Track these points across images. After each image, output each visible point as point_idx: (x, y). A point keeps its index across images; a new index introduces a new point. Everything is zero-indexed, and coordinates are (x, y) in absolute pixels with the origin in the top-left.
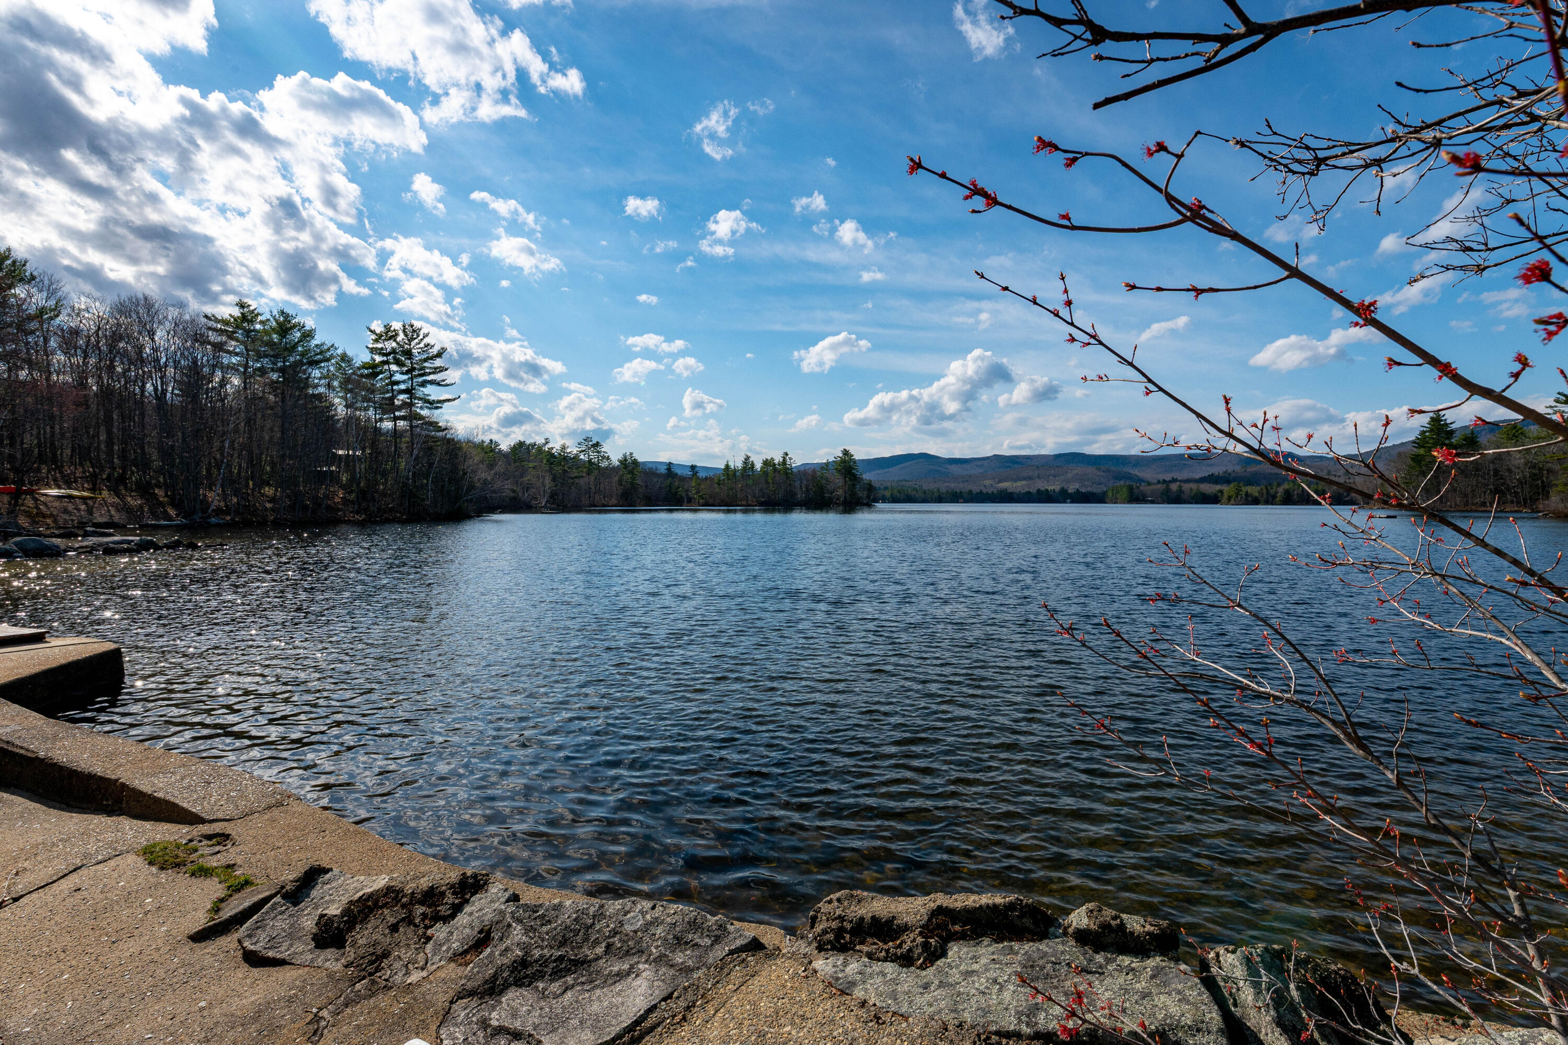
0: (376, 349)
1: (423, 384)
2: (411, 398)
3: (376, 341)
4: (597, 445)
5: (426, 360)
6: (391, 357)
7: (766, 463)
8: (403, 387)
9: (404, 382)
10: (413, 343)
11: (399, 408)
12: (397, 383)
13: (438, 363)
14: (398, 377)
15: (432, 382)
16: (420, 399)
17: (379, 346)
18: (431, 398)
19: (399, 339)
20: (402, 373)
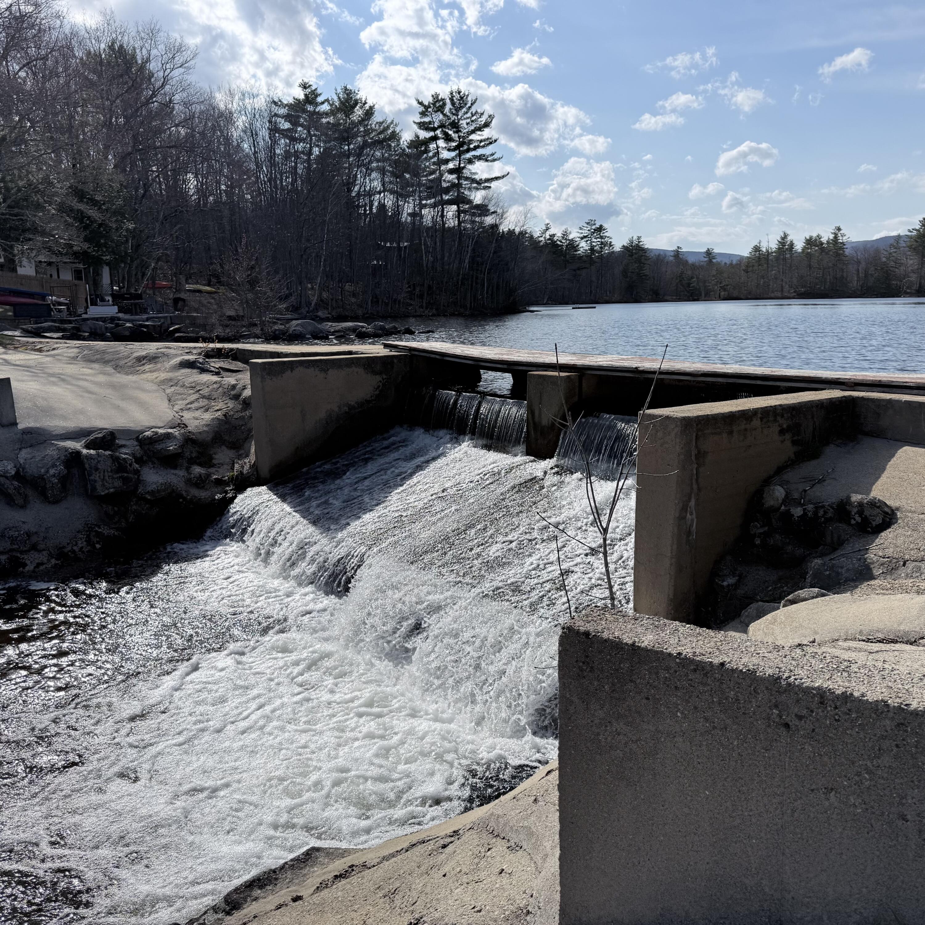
0: (424, 123)
1: (470, 161)
2: (459, 178)
3: (423, 114)
4: (600, 229)
5: (473, 132)
6: (438, 132)
7: (810, 242)
8: (451, 165)
9: (453, 159)
10: (460, 114)
11: (447, 191)
12: (447, 161)
13: (486, 133)
14: (445, 155)
15: (480, 158)
16: (467, 179)
17: (427, 119)
18: (477, 177)
19: (447, 110)
20: (449, 150)
